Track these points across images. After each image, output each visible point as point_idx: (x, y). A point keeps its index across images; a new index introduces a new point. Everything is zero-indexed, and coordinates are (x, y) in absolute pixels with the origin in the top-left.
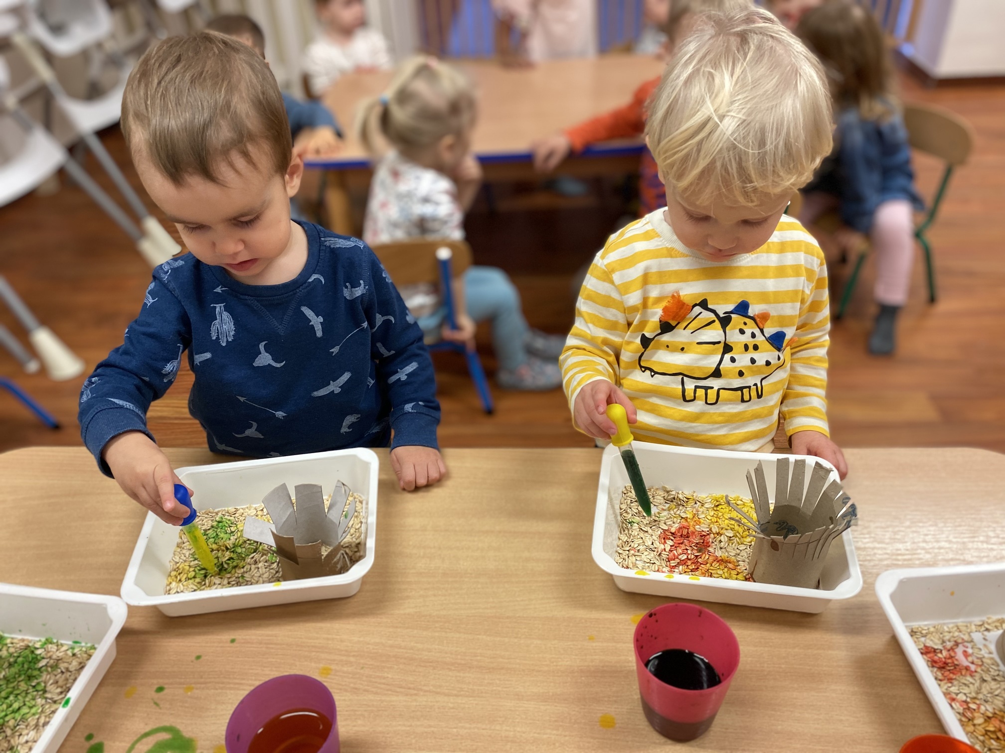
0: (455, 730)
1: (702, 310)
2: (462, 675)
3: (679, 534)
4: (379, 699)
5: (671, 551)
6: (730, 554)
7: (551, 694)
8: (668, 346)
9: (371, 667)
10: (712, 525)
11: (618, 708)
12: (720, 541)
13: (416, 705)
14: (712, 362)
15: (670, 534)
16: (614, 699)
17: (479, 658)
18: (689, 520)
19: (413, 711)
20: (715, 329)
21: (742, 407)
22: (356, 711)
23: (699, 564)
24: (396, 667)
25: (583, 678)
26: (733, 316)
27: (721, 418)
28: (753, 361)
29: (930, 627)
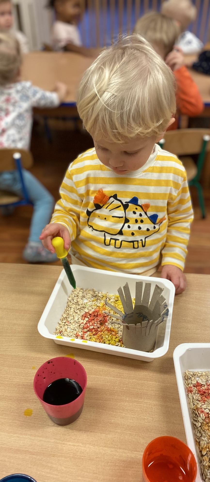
1: (114, 200)
3: (93, 315)
5: (86, 323)
6: (116, 327)
7: (5, 396)
8: (99, 216)
10: (111, 311)
11: (36, 406)
12: (113, 320)
14: (118, 227)
15: (89, 315)
18: (100, 308)
20: (121, 210)
21: (133, 251)
23: (98, 332)
25: (23, 389)
26: (130, 204)
27: (122, 256)
28: (140, 228)
29: (203, 372)
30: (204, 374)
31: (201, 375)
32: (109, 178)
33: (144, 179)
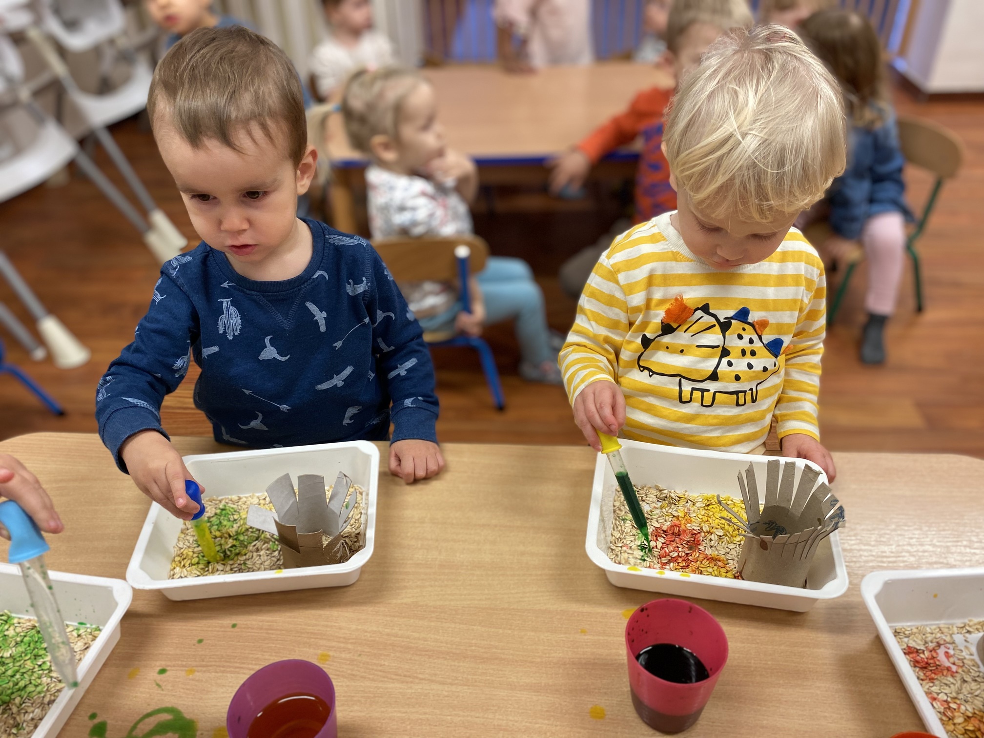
0: (449, 718)
1: (703, 314)
2: (456, 664)
3: (671, 532)
4: (375, 685)
5: (662, 548)
6: (720, 552)
7: (543, 684)
8: (667, 348)
9: (368, 654)
10: (702, 524)
11: (608, 700)
12: (711, 540)
13: (412, 693)
14: (709, 365)
15: (662, 532)
16: (605, 691)
17: (473, 648)
18: (680, 519)
19: (409, 698)
20: (715, 333)
21: (736, 411)
22: (353, 696)
23: (689, 562)
24: (392, 655)
25: (575, 670)
26: (733, 321)
27: (715, 421)
28: (750, 366)
29: (913, 628)
30: (915, 630)
31: (910, 632)
32: (692, 275)
33: (759, 274)
